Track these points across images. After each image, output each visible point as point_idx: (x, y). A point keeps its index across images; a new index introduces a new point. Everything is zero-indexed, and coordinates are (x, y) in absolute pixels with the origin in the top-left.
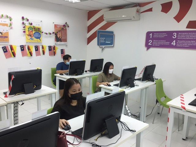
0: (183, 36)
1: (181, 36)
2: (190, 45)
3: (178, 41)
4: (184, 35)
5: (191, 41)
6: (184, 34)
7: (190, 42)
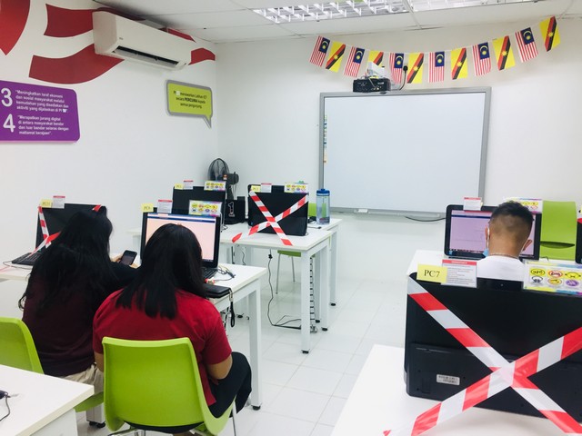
0: (29, 101)
1: (25, 101)
2: (52, 129)
3: (21, 117)
4: (32, 99)
5: (53, 119)
6: (31, 96)
7: (49, 119)
